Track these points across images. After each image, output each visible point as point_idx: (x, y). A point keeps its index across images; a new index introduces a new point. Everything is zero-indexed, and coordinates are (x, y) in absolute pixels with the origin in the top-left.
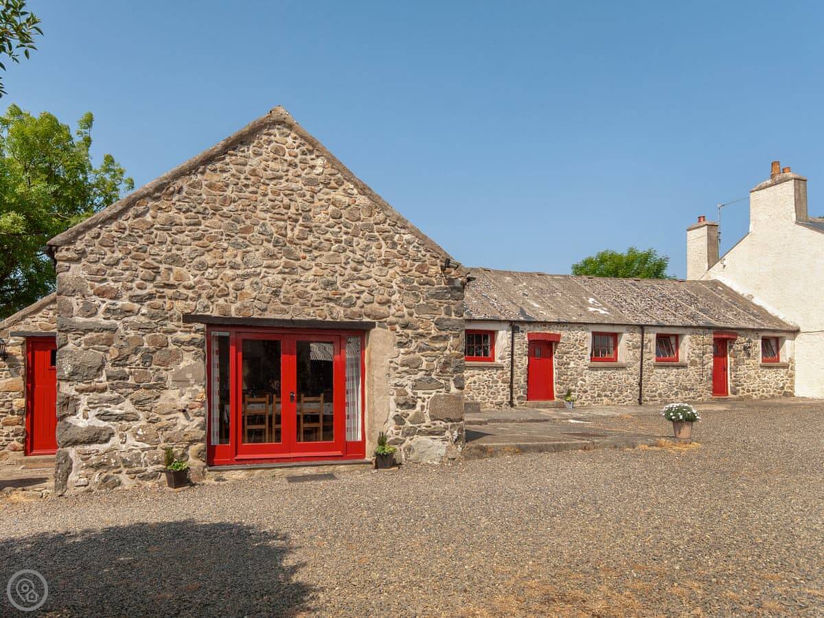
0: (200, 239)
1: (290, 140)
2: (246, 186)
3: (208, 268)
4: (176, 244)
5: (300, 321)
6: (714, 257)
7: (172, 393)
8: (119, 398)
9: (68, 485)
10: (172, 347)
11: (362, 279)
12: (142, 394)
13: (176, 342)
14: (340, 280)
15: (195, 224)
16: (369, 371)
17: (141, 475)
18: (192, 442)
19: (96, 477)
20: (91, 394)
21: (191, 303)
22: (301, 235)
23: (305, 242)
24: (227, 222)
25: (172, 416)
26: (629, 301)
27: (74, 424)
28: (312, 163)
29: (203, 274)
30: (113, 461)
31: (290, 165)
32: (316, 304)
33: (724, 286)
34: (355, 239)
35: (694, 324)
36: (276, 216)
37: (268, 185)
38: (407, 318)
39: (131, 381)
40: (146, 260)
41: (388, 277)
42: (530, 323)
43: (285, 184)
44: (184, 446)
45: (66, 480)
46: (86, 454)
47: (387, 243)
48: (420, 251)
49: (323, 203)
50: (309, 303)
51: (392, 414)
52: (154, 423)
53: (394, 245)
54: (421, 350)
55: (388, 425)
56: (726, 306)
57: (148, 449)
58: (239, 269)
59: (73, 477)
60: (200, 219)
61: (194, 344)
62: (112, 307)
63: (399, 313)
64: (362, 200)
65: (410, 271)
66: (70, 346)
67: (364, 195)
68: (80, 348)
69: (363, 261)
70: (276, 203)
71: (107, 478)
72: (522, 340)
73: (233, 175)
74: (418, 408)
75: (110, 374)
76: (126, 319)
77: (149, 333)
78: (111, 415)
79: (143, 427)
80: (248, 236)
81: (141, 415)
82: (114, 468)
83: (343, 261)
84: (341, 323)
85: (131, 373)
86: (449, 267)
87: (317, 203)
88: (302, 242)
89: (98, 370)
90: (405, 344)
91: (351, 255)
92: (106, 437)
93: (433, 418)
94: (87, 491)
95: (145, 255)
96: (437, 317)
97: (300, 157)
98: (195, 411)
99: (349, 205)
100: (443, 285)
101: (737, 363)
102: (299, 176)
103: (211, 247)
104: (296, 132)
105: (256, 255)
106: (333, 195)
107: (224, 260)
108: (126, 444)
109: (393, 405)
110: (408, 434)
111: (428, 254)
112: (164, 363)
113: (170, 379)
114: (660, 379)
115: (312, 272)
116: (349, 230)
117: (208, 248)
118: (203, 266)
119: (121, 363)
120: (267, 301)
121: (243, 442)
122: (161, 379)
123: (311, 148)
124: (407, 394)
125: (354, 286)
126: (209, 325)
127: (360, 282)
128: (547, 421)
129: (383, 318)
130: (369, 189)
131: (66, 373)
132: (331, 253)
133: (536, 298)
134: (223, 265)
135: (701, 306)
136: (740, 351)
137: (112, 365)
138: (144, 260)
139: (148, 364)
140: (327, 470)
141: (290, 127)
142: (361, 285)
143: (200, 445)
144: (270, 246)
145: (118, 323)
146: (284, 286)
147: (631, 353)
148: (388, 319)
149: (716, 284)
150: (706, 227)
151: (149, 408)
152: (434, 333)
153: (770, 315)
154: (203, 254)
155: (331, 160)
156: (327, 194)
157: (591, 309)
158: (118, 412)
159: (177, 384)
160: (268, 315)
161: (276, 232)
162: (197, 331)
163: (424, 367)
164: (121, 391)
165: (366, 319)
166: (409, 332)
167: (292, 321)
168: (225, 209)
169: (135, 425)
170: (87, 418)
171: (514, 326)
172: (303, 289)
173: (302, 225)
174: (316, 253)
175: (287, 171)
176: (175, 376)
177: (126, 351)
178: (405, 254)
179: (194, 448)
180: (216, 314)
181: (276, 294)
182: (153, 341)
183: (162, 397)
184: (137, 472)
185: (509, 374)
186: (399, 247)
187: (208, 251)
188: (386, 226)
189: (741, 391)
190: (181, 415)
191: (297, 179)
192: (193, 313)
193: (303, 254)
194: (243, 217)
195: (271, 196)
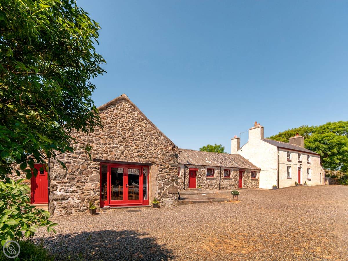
0: (98, 135)
1: (127, 105)
2: (114, 119)
3: (101, 144)
4: (91, 136)
5: (130, 162)
6: (238, 148)
7: (89, 184)
8: (71, 185)
9: (54, 214)
10: (89, 169)
11: (149, 150)
12: (79, 184)
13: (90, 168)
14: (142, 150)
15: (97, 130)
16: (150, 179)
17: (79, 210)
18: (95, 200)
19: (64, 211)
20: (62, 184)
21: (95, 155)
22: (131, 135)
23: (132, 137)
24: (107, 130)
25: (89, 191)
26: (216, 159)
27: (56, 194)
28: (134, 113)
29: (100, 146)
30: (69, 206)
31: (127, 113)
32: (135, 157)
33: (241, 156)
34: (147, 138)
35: (234, 167)
36: (123, 129)
37: (120, 119)
38: (162, 163)
39: (75, 180)
40: (81, 141)
41: (157, 150)
42: (190, 165)
43: (126, 119)
44: (93, 201)
45: (53, 212)
46: (60, 204)
47: (156, 140)
48: (166, 143)
49: (137, 126)
50: (133, 157)
51: (157, 192)
52: (83, 194)
53: (159, 140)
54: (166, 172)
55: (156, 195)
56: (242, 162)
57: (81, 202)
58: (111, 145)
59: (56, 211)
60: (99, 128)
61: (96, 169)
62: (69, 156)
63: (160, 161)
64: (149, 126)
65: (163, 148)
66: (55, 168)
67: (150, 124)
68: (58, 169)
69: (149, 145)
70: (123, 125)
71: (67, 211)
72: (188, 170)
73: (109, 115)
74: (165, 190)
75: (68, 177)
76: (74, 160)
77: (82, 164)
78: (69, 191)
79: (79, 195)
80: (114, 135)
81: (79, 191)
82: (70, 208)
83: (143, 144)
84: (142, 163)
85: (75, 177)
86: (175, 148)
87: (136, 126)
88: (131, 138)
89: (64, 176)
90: (161, 170)
91: (146, 142)
92: (67, 198)
93: (169, 193)
94: (61, 216)
95: (80, 139)
96: (171, 163)
97: (130, 111)
98: (97, 190)
99: (145, 127)
100: (173, 153)
101: (245, 179)
102: (130, 117)
103: (102, 137)
104: (129, 103)
105: (116, 141)
106: (140, 123)
107: (106, 142)
108: (73, 200)
109: (157, 189)
110: (162, 198)
111: (168, 144)
112: (86, 174)
113: (89, 179)
114: (225, 183)
115: (134, 147)
116: (145, 135)
117: (101, 138)
118: (99, 144)
119: (72, 174)
120: (120, 155)
121: (111, 200)
122: (86, 179)
123: (134, 108)
124: (162, 186)
125: (146, 152)
126: (101, 162)
127: (148, 151)
128: (195, 194)
129: (155, 162)
130: (152, 123)
131: (53, 177)
132: (140, 141)
133: (191, 157)
134: (106, 144)
135: (235, 162)
136: (246, 175)
137: (69, 175)
138: (80, 140)
139: (81, 174)
140: (137, 209)
141: (128, 101)
142: (148, 152)
143: (98, 201)
144: (121, 138)
145: (71, 161)
146: (125, 151)
147: (218, 175)
148: (156, 163)
149: (239, 155)
150: (237, 139)
151: (81, 189)
152: (170, 167)
153: (253, 165)
154: (99, 140)
155: (140, 113)
156: (139, 123)
157: (207, 162)
158: (71, 190)
159: (91, 181)
160: (120, 160)
161: (123, 134)
162: (98, 164)
163: (167, 178)
164: (72, 183)
165: (150, 163)
166: (162, 167)
167: (127, 162)
168: (107, 126)
169: (77, 194)
170: (61, 192)
171: (185, 166)
172: (131, 152)
173: (131, 132)
174: (135, 141)
175: (127, 115)
176: (90, 178)
177: (74, 170)
178: (162, 143)
179: (96, 202)
180: (103, 159)
181: (122, 154)
182: (83, 167)
183: (86, 185)
184: (77, 210)
185: (184, 180)
186: (160, 141)
187: (101, 139)
188: (156, 134)
189: (246, 186)
190: (92, 191)
191: (130, 118)
192: (96, 159)
193: (131, 141)
194: (112, 129)
195: (121, 122)
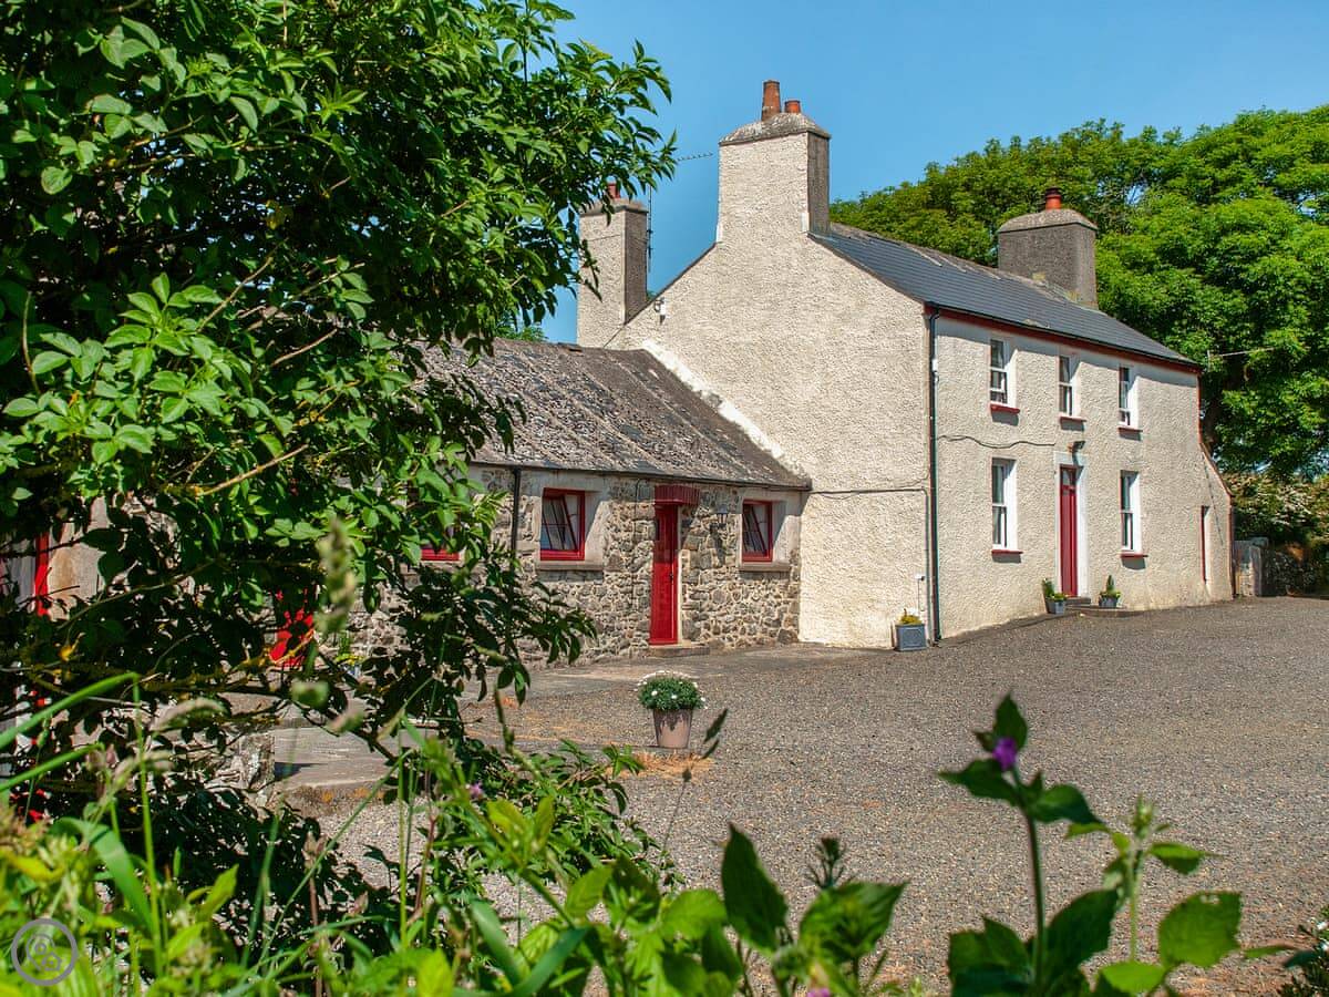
6: (640, 292)
33: (660, 367)
35: (619, 468)
101: (697, 566)
135: (622, 419)
136: (703, 534)
149: (643, 360)
153: (755, 447)
189: (704, 631)
